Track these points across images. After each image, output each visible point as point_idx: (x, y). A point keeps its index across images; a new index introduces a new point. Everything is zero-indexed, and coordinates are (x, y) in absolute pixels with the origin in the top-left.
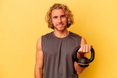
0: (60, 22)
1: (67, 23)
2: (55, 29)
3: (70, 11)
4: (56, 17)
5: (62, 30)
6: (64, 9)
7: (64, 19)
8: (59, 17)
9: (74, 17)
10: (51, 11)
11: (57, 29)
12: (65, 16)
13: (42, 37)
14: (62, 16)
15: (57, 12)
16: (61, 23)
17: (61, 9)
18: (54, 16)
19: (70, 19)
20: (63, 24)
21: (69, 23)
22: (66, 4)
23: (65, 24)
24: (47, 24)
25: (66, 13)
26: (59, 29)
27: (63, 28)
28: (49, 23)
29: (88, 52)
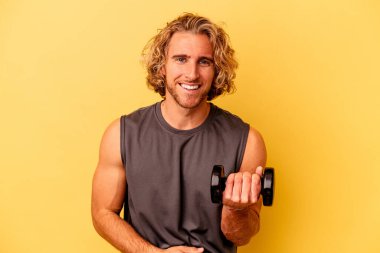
0: (192, 76)
3: (229, 51)
4: (183, 58)
7: (206, 71)
8: (192, 62)
11: (175, 98)
12: (213, 61)
13: (123, 119)
20: (200, 86)
22: (224, 23)
26: (183, 99)
29: (249, 201)
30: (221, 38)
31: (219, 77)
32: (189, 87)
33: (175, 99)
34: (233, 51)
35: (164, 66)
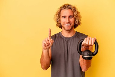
0: (68, 21)
1: (75, 23)
2: (62, 28)
3: (78, 13)
4: (65, 17)
5: (69, 29)
6: (73, 10)
7: (72, 20)
8: (67, 17)
9: (81, 18)
10: (61, 10)
12: (73, 16)
14: (70, 17)
15: (66, 12)
16: (69, 23)
17: (70, 10)
18: (63, 15)
19: (78, 19)
20: (70, 24)
21: (76, 24)
23: (72, 24)
24: (55, 23)
25: (74, 13)
26: (66, 28)
27: (70, 28)
28: (57, 21)
29: (91, 44)
31: (76, 21)
32: (67, 25)
34: (79, 13)
35: (60, 20)
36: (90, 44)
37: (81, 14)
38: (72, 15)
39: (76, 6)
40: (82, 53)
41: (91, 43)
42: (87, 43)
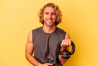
0: (50, 17)
1: (56, 20)
4: (48, 13)
6: (55, 8)
7: (54, 17)
8: (50, 14)
10: (45, 8)
12: (55, 14)
15: (49, 10)
19: (59, 17)
20: (52, 20)
23: (54, 21)
25: (56, 11)
26: (48, 24)
27: (52, 24)
29: (69, 45)
30: (57, 8)
31: (57, 18)
32: (49, 21)
33: (46, 24)
34: (61, 12)
35: (43, 16)
36: (67, 44)
37: (62, 13)
38: (54, 12)
39: (58, 6)
40: (61, 53)
41: (69, 43)
42: (65, 44)
